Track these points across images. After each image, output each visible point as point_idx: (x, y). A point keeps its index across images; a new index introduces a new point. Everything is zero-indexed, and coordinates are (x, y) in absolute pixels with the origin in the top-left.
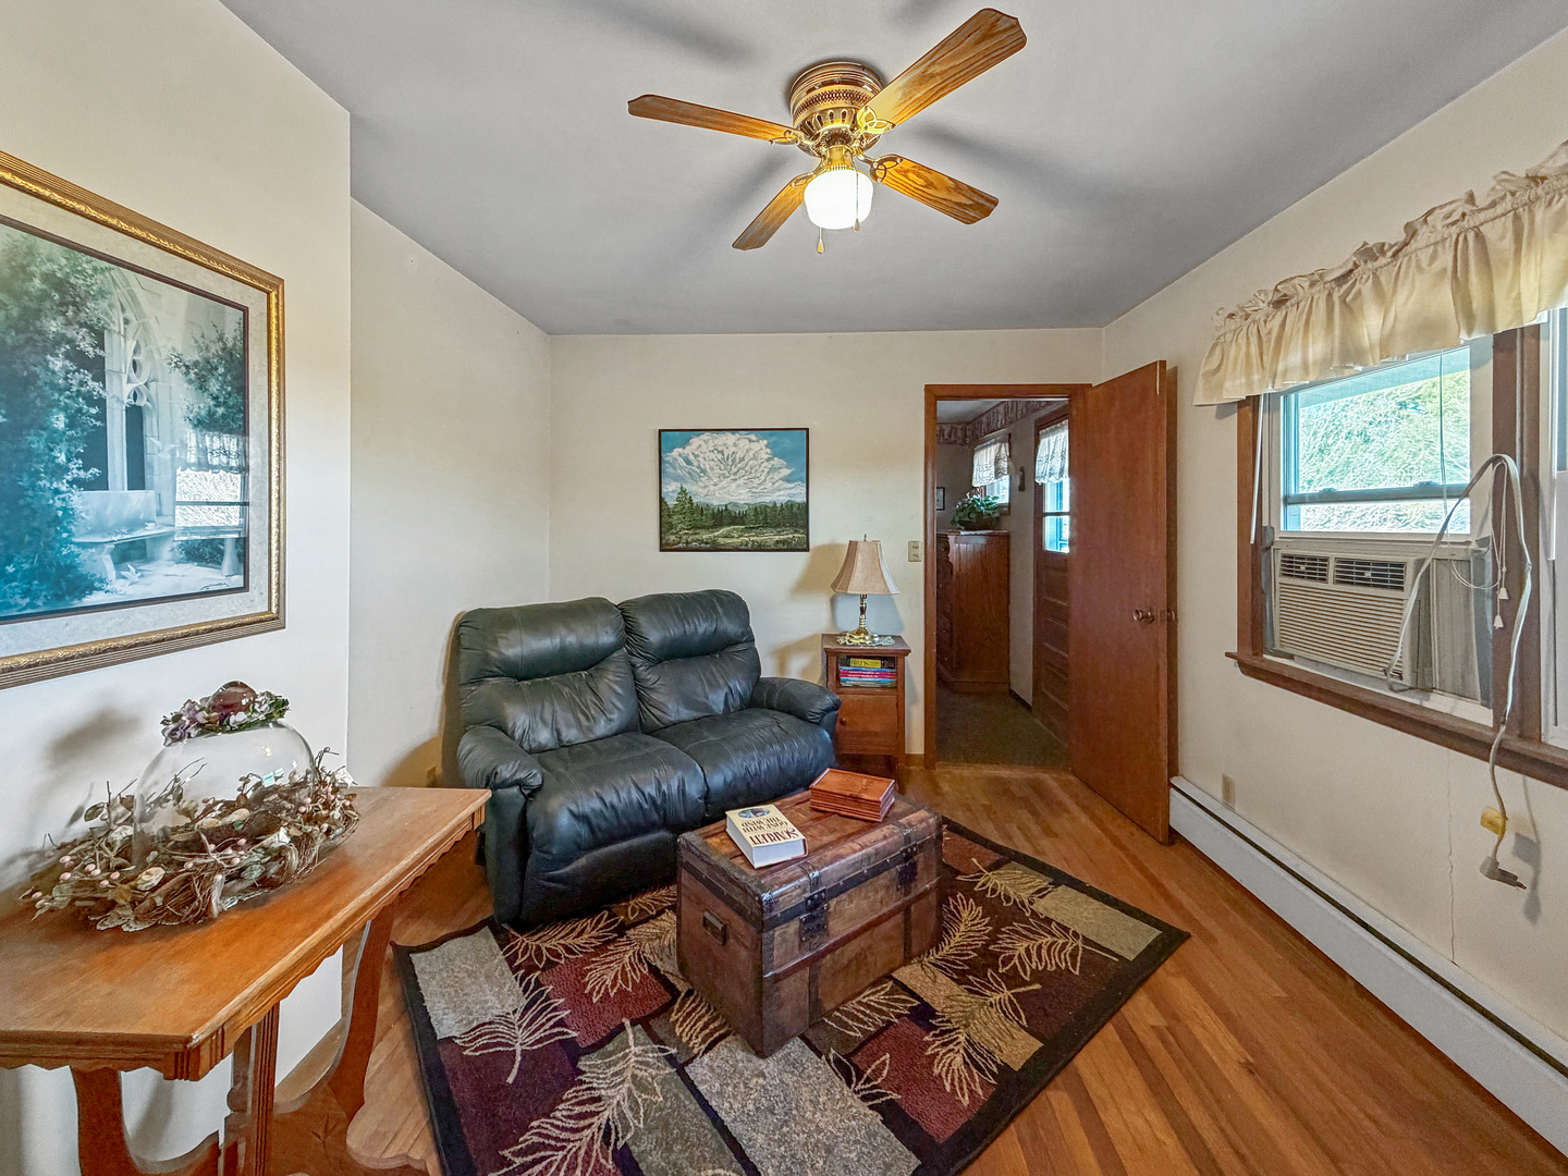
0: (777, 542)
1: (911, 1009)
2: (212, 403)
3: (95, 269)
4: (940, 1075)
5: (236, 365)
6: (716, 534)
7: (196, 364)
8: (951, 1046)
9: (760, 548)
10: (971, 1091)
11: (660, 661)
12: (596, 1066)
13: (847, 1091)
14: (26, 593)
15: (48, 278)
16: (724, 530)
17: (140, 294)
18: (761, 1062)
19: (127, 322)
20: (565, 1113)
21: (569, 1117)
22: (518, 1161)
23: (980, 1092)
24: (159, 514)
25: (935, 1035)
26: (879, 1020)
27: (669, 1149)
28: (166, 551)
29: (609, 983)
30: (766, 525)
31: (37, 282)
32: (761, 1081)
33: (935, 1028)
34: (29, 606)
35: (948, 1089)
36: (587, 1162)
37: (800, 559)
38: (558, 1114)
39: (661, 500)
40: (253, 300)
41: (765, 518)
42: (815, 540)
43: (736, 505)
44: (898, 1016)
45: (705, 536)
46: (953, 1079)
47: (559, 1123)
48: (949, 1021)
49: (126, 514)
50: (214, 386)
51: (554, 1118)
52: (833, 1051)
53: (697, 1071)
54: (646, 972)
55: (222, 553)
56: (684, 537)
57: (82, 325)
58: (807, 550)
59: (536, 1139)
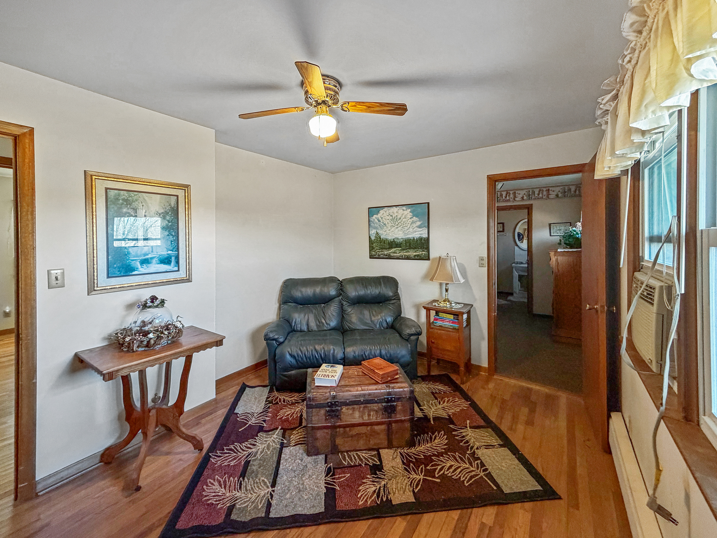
0: (415, 256)
1: (374, 464)
2: (167, 222)
3: (134, 195)
4: (360, 490)
5: (175, 211)
6: (390, 251)
7: (162, 213)
8: (375, 483)
9: (408, 258)
10: (366, 501)
11: (354, 304)
12: (263, 437)
13: (323, 478)
14: (119, 271)
15: (123, 200)
16: (393, 250)
17: (146, 198)
18: (306, 457)
19: (143, 206)
20: (245, 445)
21: (245, 446)
22: (226, 451)
23: (369, 503)
24: (152, 252)
25: (373, 477)
26: (358, 462)
27: (260, 467)
28: (154, 261)
29: (286, 415)
30: (410, 248)
31: (121, 201)
32: (300, 462)
33: (376, 474)
34: (119, 274)
35: (359, 496)
36: (239, 460)
37: (425, 265)
38: (243, 444)
39: (370, 237)
40: (181, 193)
41: (410, 245)
42: (433, 255)
43: (398, 239)
44: (366, 464)
45: (386, 252)
46: (364, 494)
47: (242, 447)
48: (384, 475)
49: (143, 252)
50: (168, 218)
51: (242, 445)
52: (331, 464)
53: (286, 451)
54: (299, 416)
55: (171, 261)
56: (378, 253)
57: (131, 209)
58: (428, 259)
59: (233, 448)
